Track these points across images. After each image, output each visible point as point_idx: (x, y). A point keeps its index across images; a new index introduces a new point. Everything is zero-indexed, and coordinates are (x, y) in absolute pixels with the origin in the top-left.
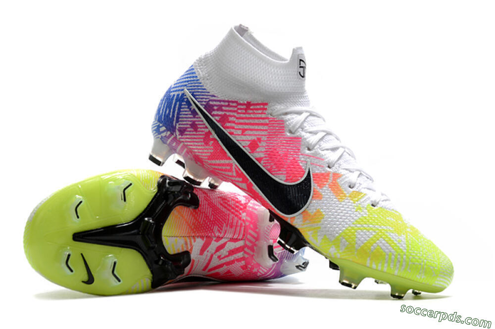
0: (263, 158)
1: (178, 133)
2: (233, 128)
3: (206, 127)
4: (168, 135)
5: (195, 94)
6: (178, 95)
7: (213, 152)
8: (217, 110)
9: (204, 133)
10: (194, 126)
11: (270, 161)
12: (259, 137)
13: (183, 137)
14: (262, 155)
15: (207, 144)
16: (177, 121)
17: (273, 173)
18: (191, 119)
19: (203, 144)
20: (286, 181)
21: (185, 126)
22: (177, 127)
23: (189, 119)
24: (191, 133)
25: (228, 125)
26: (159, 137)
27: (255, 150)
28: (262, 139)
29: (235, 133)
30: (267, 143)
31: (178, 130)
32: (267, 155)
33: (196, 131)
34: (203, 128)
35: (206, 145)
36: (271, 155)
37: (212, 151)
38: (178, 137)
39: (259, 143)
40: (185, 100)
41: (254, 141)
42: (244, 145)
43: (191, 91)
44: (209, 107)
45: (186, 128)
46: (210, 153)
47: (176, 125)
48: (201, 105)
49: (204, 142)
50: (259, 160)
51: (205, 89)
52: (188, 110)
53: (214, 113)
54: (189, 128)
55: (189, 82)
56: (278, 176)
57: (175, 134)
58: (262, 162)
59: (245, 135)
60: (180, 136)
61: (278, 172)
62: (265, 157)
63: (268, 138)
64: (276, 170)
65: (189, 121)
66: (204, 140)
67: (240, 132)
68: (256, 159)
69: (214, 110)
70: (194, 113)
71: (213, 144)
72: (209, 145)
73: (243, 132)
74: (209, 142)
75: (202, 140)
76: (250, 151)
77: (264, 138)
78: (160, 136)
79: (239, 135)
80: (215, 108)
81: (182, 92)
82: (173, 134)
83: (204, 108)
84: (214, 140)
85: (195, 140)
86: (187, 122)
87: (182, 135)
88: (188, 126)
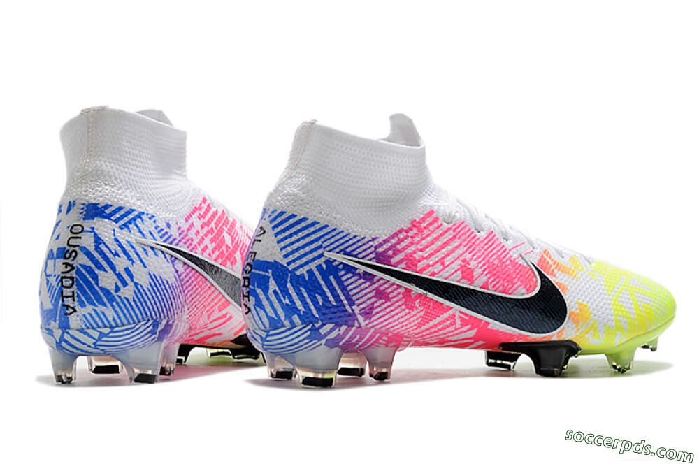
0: (487, 282)
1: (361, 319)
2: (429, 266)
3: (399, 286)
4: (342, 332)
5: (348, 250)
6: (319, 267)
7: (424, 314)
8: (395, 254)
9: (401, 296)
10: (381, 295)
11: (497, 280)
12: (462, 258)
13: (373, 319)
14: (484, 279)
15: (412, 308)
16: (351, 303)
17: (510, 292)
18: (372, 288)
19: (407, 311)
20: (528, 291)
21: (369, 302)
22: (357, 312)
23: (368, 290)
24: (384, 306)
25: (420, 265)
26: (321, 344)
27: (472, 277)
28: (468, 260)
29: (436, 271)
30: (475, 260)
31: (360, 314)
32: (488, 276)
33: (388, 299)
34: (396, 289)
35: (413, 310)
36: (492, 270)
37: (422, 313)
38: (363, 324)
39: (469, 266)
40: (341, 267)
41: (462, 267)
42: (458, 280)
43: (337, 250)
44: (382, 257)
45: (373, 304)
46: (420, 317)
47: (353, 310)
48: (370, 260)
49: (407, 308)
50: (485, 286)
51: (355, 237)
52: (356, 278)
53: (393, 261)
54: (376, 302)
55: (323, 240)
56: (516, 292)
57: (356, 324)
58: (490, 287)
59: (448, 266)
60: (367, 321)
61: (514, 287)
62: (489, 278)
63: (470, 253)
64: (510, 286)
65: (369, 293)
66: (406, 305)
67: (439, 267)
68: (481, 288)
69: (392, 257)
70: (368, 277)
71: (420, 302)
72: (416, 308)
73: (443, 264)
74: (415, 304)
75: (403, 307)
76: (469, 282)
77: (468, 256)
78: (323, 341)
79: (442, 270)
80: (390, 253)
81: (323, 259)
82: (352, 326)
83: (377, 262)
84: (420, 295)
85: (393, 313)
86: (369, 296)
87: (370, 319)
88: (374, 300)
